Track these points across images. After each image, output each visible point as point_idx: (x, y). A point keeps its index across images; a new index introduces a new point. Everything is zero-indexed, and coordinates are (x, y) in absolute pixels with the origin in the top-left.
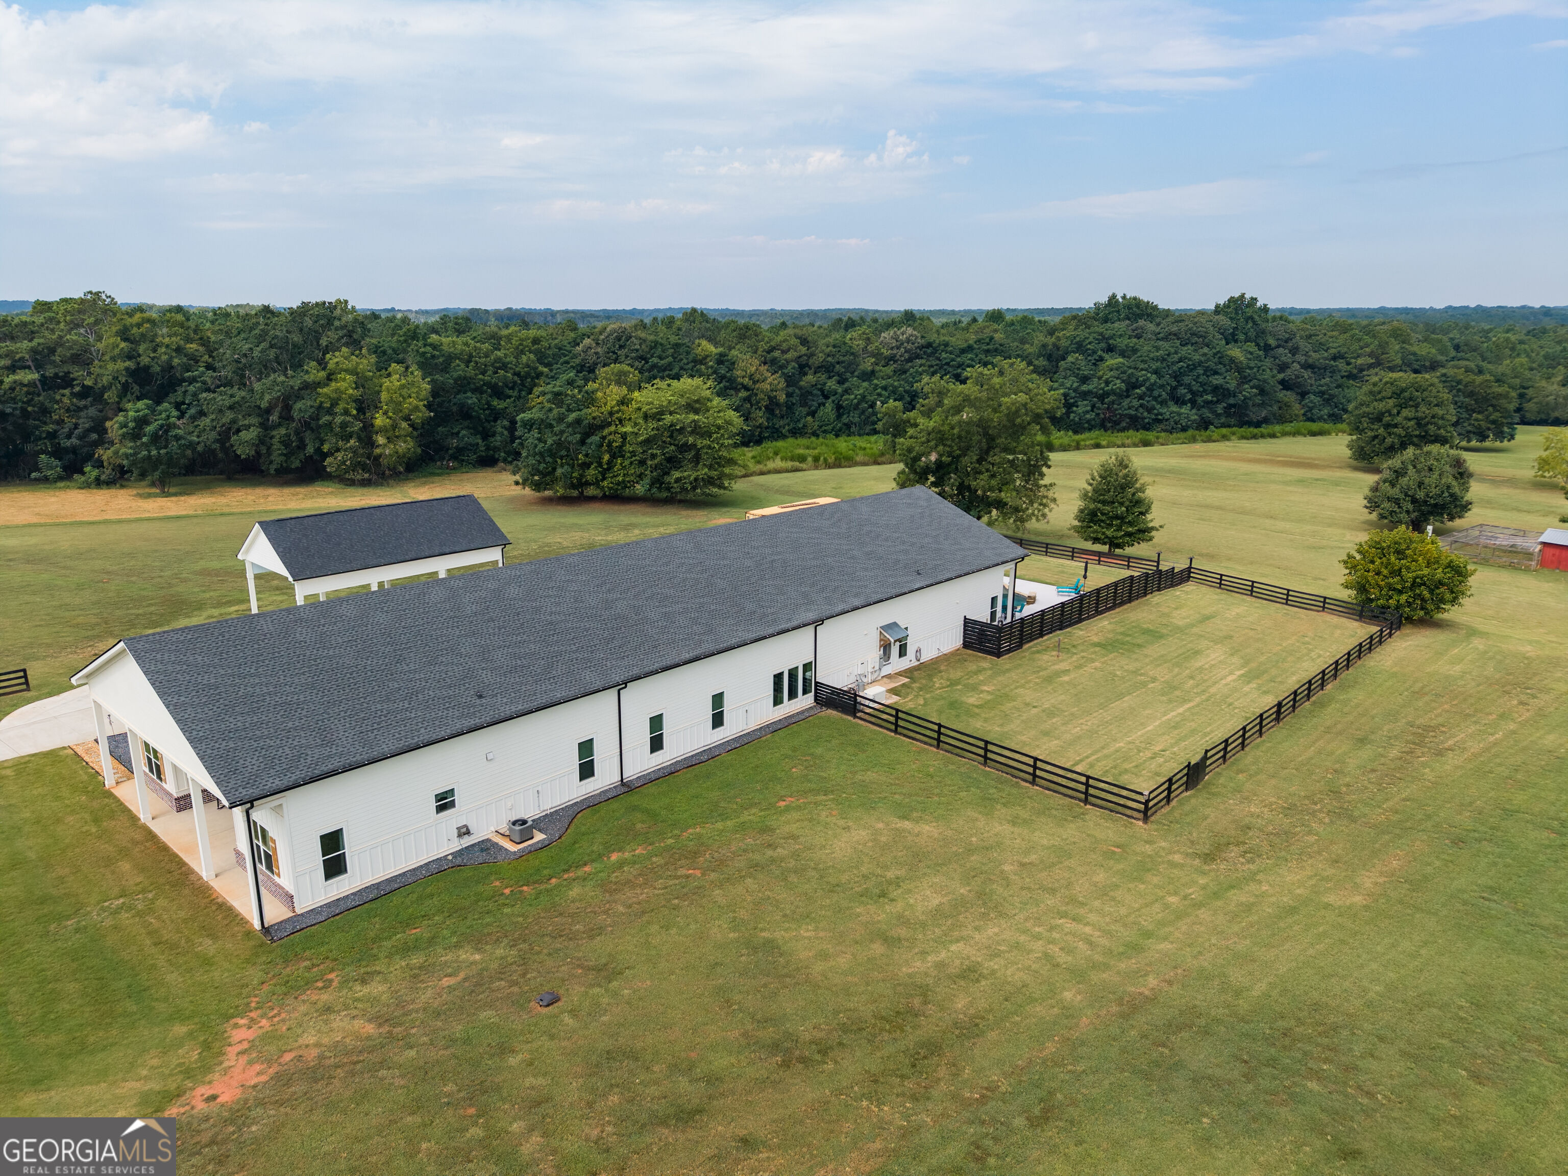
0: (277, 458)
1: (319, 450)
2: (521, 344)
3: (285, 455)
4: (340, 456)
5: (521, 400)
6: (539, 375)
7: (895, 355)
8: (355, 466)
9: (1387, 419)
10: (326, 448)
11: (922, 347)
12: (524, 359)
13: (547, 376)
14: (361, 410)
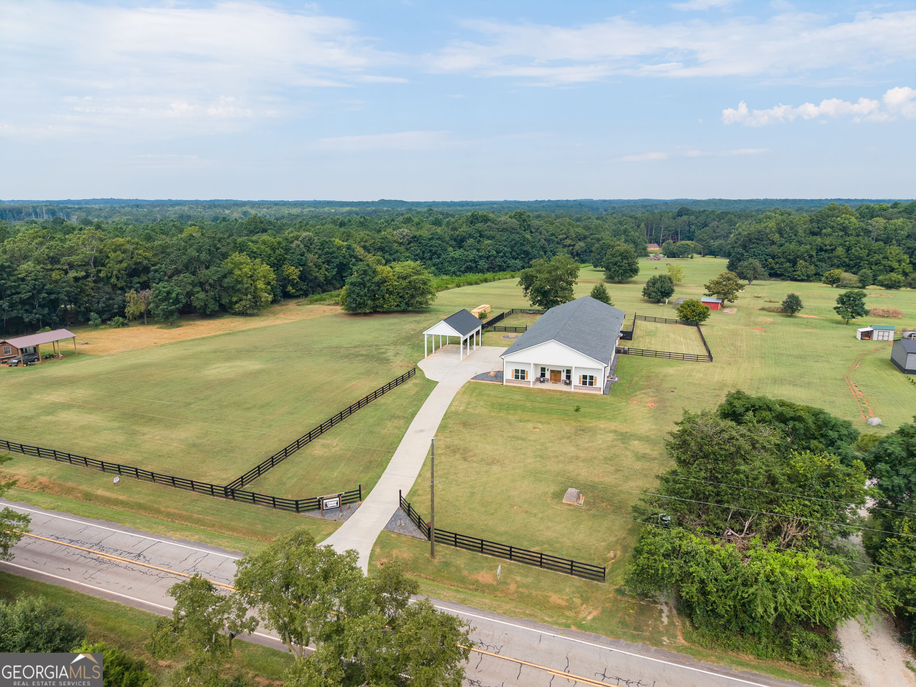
0: (210, 306)
1: (230, 302)
2: (273, 245)
3: (213, 304)
4: (243, 303)
6: (285, 259)
7: (403, 242)
10: (235, 299)
12: (278, 252)
13: (289, 259)
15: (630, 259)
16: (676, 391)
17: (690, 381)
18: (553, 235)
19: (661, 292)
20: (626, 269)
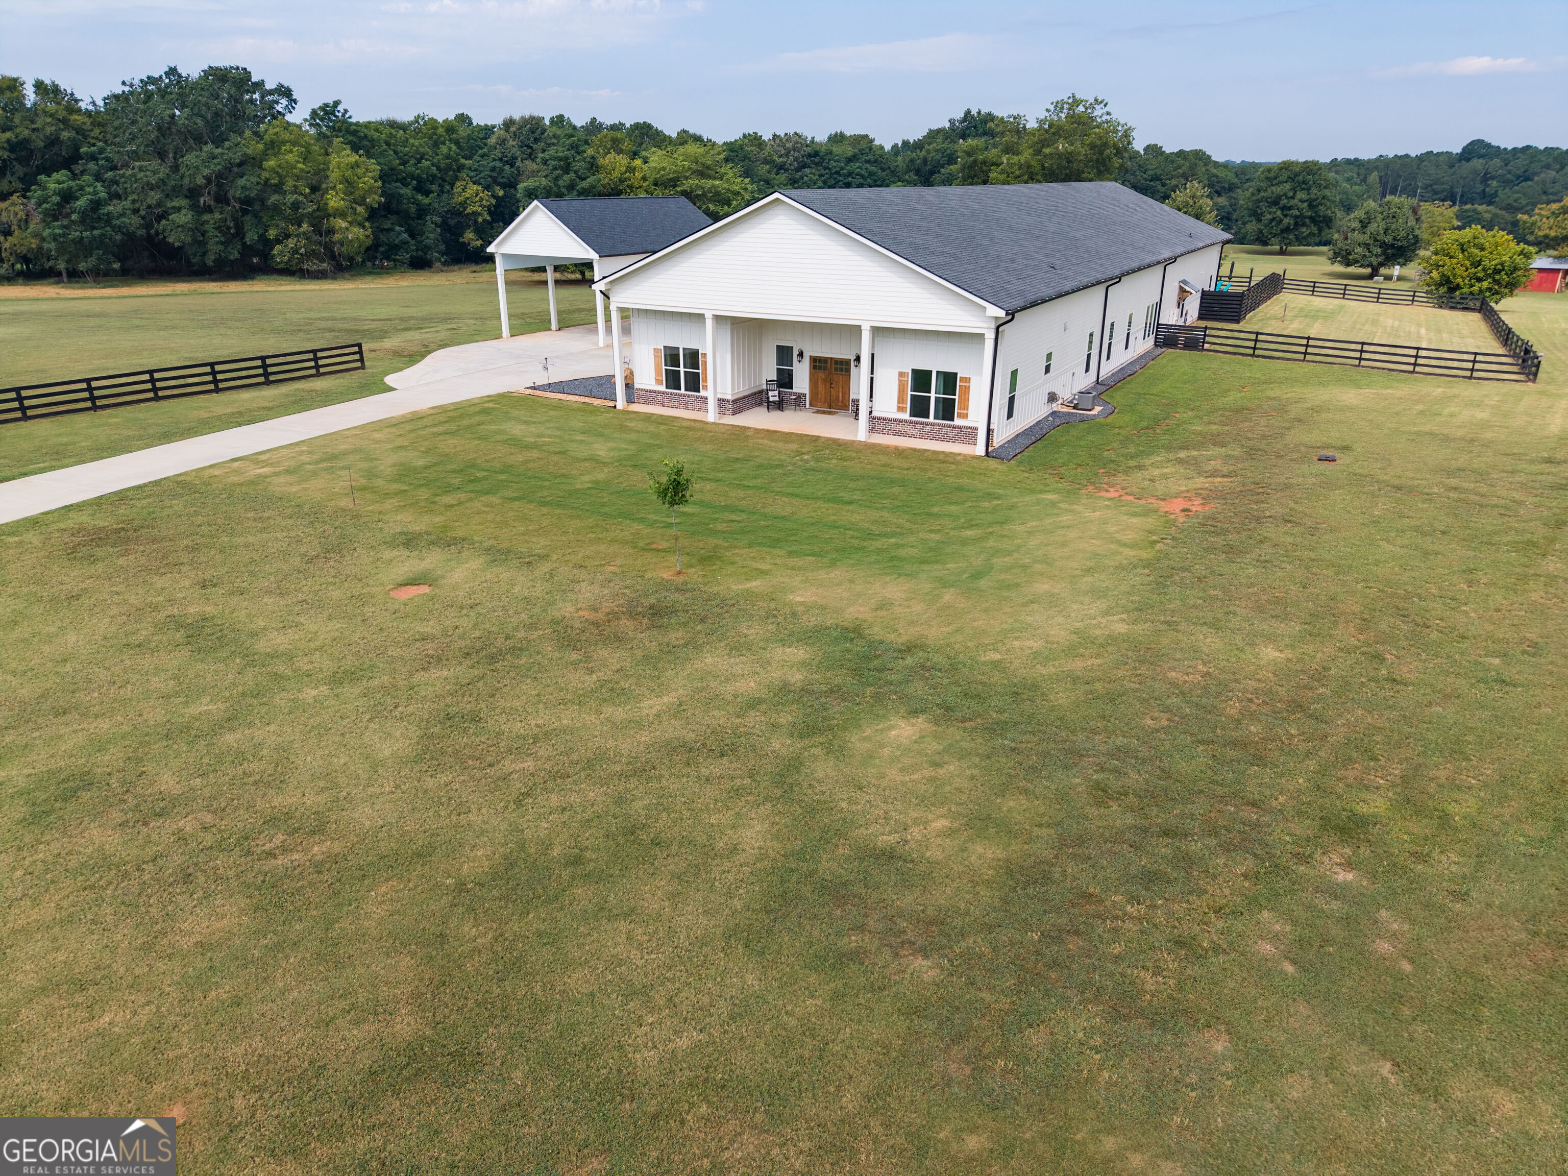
0: (214, 248)
1: (263, 239)
2: (435, 134)
3: (222, 243)
4: (291, 243)
5: (445, 195)
6: (461, 168)
7: (784, 163)
8: (311, 255)
9: (1284, 201)
10: (272, 233)
11: (810, 156)
12: (444, 149)
13: (470, 169)
14: (314, 189)
15: (1314, 191)
16: (1343, 459)
17: (1427, 428)
18: (1155, 178)
19: (1383, 245)
20: (1301, 216)
